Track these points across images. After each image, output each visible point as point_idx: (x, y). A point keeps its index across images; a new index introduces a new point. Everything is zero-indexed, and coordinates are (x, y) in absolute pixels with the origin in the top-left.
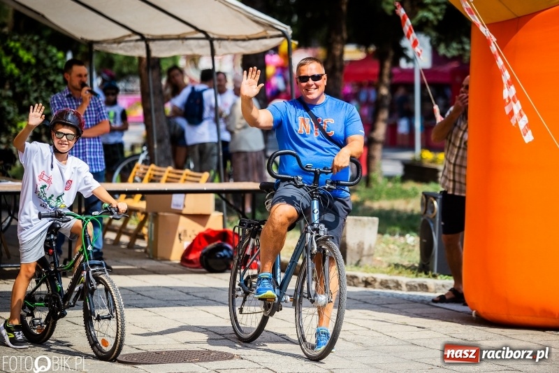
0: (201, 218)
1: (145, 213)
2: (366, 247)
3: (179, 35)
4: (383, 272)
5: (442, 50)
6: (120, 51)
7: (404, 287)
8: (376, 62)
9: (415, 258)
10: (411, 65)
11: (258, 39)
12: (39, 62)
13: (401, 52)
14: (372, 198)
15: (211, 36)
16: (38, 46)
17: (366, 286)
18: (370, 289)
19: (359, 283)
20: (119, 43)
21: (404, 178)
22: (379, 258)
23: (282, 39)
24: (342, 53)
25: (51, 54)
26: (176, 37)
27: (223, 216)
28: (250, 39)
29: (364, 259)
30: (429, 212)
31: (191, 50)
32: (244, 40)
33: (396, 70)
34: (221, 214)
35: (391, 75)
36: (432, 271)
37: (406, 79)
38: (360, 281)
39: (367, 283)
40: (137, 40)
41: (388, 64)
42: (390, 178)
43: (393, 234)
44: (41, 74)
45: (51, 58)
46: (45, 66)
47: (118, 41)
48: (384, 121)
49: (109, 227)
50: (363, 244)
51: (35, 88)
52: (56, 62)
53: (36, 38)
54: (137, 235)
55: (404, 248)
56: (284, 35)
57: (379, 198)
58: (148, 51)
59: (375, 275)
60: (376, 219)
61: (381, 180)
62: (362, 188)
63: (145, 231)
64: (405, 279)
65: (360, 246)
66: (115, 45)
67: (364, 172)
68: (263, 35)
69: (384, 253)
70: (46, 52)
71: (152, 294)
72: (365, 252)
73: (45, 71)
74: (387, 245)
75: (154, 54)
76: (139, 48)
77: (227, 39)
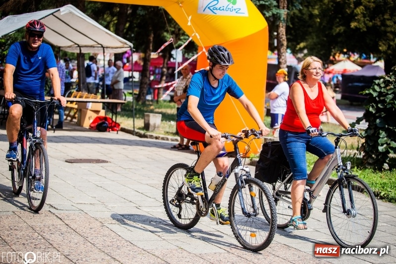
0: (97, 112)
1: (77, 109)
2: (157, 125)
4: (162, 134)
5: (186, 55)
6: (70, 51)
7: (170, 140)
8: (162, 59)
10: (174, 61)
11: (121, 48)
13: (171, 56)
14: (159, 108)
15: (104, 46)
18: (157, 141)
21: (170, 101)
22: (161, 129)
24: (150, 55)
26: (91, 46)
29: (156, 129)
32: (115, 48)
33: (169, 62)
34: (105, 111)
35: (167, 64)
37: (172, 66)
38: (154, 137)
39: (156, 138)
40: (77, 47)
41: (166, 60)
42: (165, 101)
43: (166, 121)
47: (69, 47)
48: (164, 80)
54: (73, 117)
55: (170, 126)
56: (130, 47)
57: (162, 108)
58: (80, 51)
59: (160, 135)
60: (161, 115)
61: (162, 102)
62: (155, 104)
63: (76, 116)
64: (170, 137)
65: (155, 125)
66: (69, 48)
67: (156, 98)
68: (123, 46)
69: (163, 128)
71: (79, 138)
72: (156, 127)
74: (164, 124)
75: (82, 52)
76: (77, 49)
77: (109, 48)
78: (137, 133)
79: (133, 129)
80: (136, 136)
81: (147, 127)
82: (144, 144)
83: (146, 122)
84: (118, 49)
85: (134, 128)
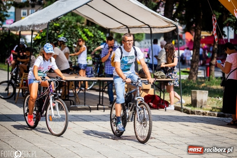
0: (146, 90)
3: (139, 26)
4: (209, 110)
7: (217, 115)
10: (226, 38)
11: (167, 27)
12: (95, 36)
14: (210, 85)
15: (150, 26)
16: (94, 30)
17: (203, 115)
18: (205, 116)
19: (201, 114)
20: (119, 29)
22: (208, 105)
24: (200, 33)
25: (99, 33)
26: (138, 27)
27: (154, 90)
28: (164, 28)
29: (203, 106)
31: (143, 31)
32: (162, 28)
34: (153, 89)
38: (201, 113)
39: (203, 114)
40: (125, 28)
42: (217, 78)
44: (95, 40)
45: (99, 35)
46: (97, 38)
47: (118, 28)
48: (216, 58)
49: (115, 93)
50: (203, 100)
51: (93, 45)
52: (100, 36)
53: (94, 28)
55: (218, 102)
56: (176, 26)
57: (213, 85)
58: (129, 31)
59: (206, 111)
61: (214, 79)
62: (206, 81)
66: (117, 30)
67: (208, 76)
68: (169, 26)
69: (211, 104)
70: (97, 32)
72: (203, 103)
73: (97, 39)
76: (125, 31)
77: (156, 28)
78: (184, 110)
79: (180, 106)
80: (184, 112)
81: (194, 103)
82: (191, 120)
83: (194, 98)
85: (182, 105)
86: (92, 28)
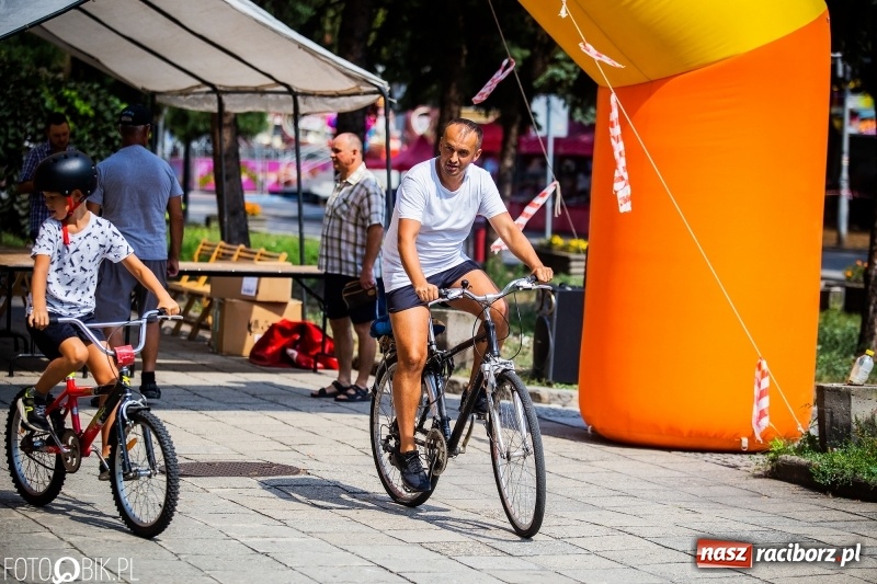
0: (277, 306)
1: (210, 298)
3: (256, 88)
5: (578, 117)
9: (528, 361)
11: (349, 95)
12: (99, 114)
13: (529, 119)
15: (294, 90)
16: (98, 95)
20: (187, 95)
23: (377, 96)
25: (112, 106)
26: (254, 90)
27: (302, 305)
28: (340, 96)
30: (546, 307)
31: (266, 107)
32: (332, 96)
33: (524, 140)
34: (300, 302)
36: (547, 378)
40: (208, 92)
44: (100, 129)
45: (112, 111)
46: (105, 120)
47: (185, 93)
53: (96, 86)
54: (200, 324)
56: (380, 91)
58: (221, 105)
63: (210, 319)
67: (481, 258)
68: (356, 90)
70: (107, 103)
71: (211, 395)
73: (105, 126)
75: (228, 109)
76: (209, 101)
77: (313, 95)
84: (342, 99)
86: (90, 88)
